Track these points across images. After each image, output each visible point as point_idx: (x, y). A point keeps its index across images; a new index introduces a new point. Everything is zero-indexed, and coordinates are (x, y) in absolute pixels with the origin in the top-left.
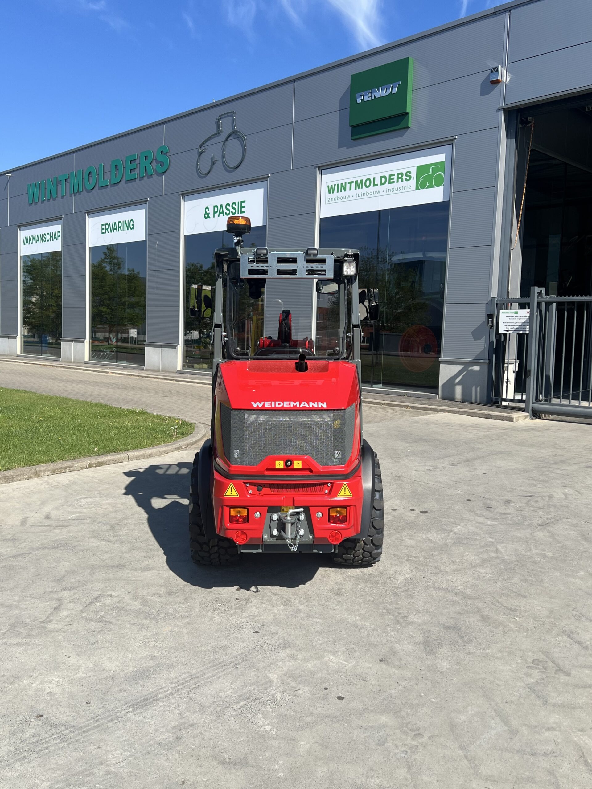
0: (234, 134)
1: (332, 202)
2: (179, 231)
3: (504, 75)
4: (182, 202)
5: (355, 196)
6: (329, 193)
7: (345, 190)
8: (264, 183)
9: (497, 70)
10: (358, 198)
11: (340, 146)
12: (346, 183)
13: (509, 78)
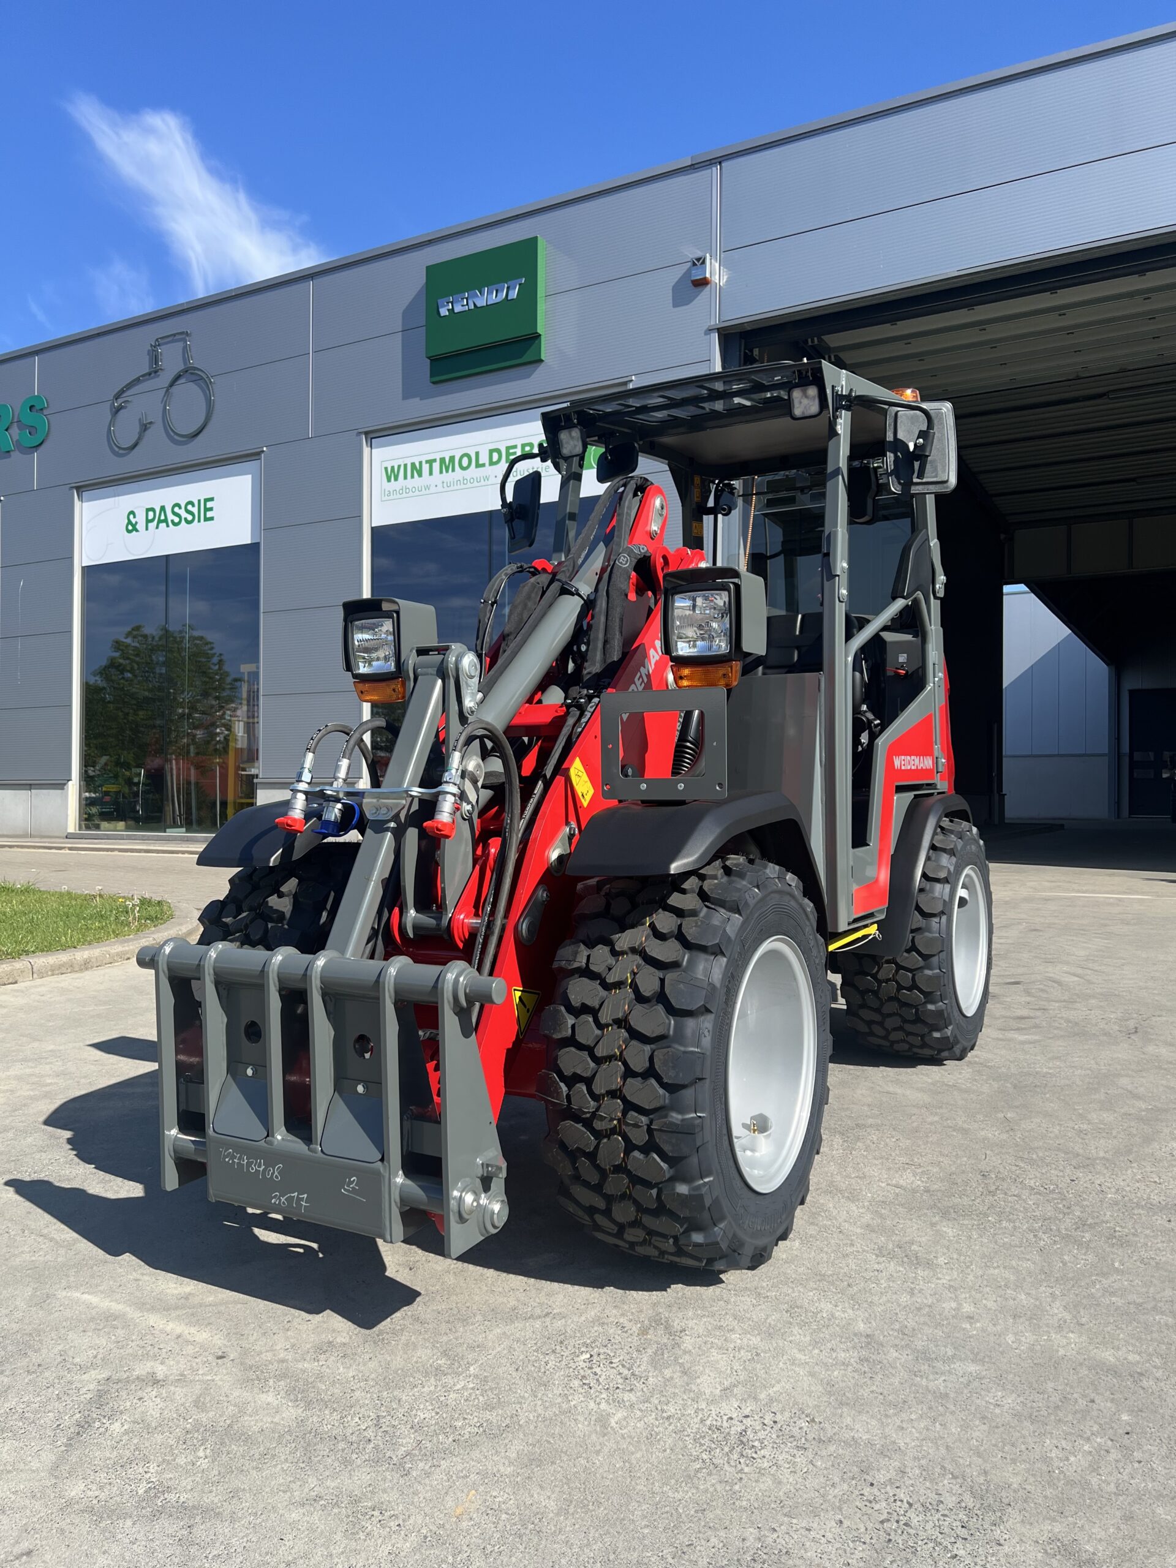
0: (189, 373)
1: (395, 497)
2: (71, 558)
3: (715, 271)
4: (77, 503)
5: (439, 485)
6: (389, 480)
7: (420, 475)
8: (254, 465)
9: (704, 262)
10: (447, 489)
11: (406, 395)
12: (421, 463)
13: (725, 277)
